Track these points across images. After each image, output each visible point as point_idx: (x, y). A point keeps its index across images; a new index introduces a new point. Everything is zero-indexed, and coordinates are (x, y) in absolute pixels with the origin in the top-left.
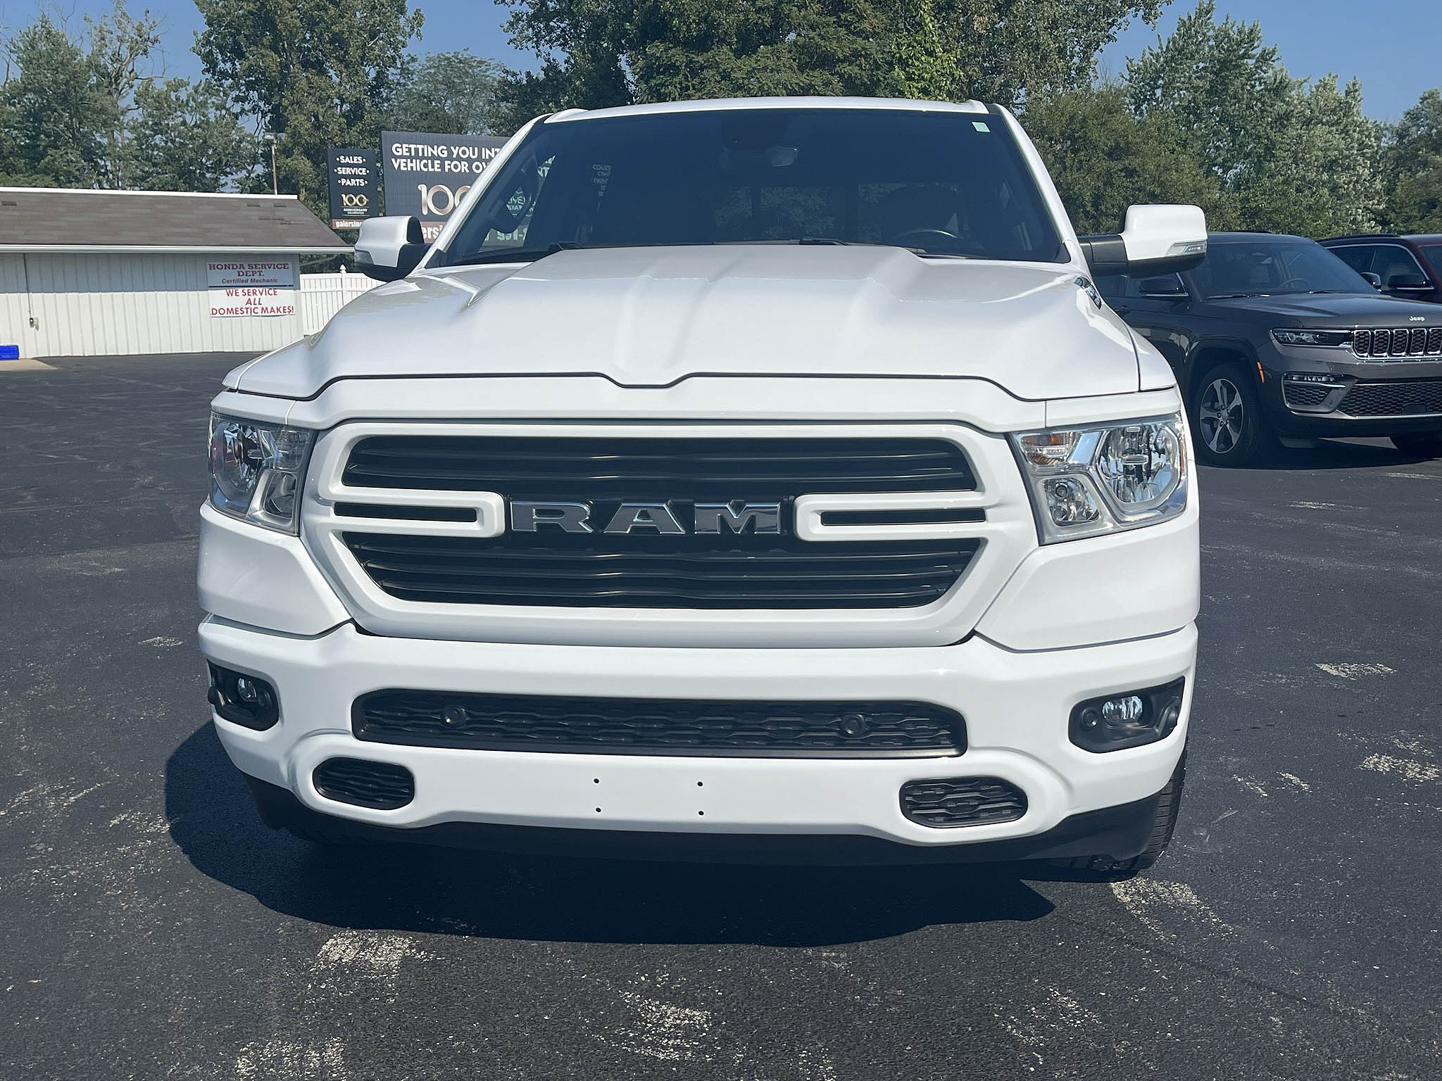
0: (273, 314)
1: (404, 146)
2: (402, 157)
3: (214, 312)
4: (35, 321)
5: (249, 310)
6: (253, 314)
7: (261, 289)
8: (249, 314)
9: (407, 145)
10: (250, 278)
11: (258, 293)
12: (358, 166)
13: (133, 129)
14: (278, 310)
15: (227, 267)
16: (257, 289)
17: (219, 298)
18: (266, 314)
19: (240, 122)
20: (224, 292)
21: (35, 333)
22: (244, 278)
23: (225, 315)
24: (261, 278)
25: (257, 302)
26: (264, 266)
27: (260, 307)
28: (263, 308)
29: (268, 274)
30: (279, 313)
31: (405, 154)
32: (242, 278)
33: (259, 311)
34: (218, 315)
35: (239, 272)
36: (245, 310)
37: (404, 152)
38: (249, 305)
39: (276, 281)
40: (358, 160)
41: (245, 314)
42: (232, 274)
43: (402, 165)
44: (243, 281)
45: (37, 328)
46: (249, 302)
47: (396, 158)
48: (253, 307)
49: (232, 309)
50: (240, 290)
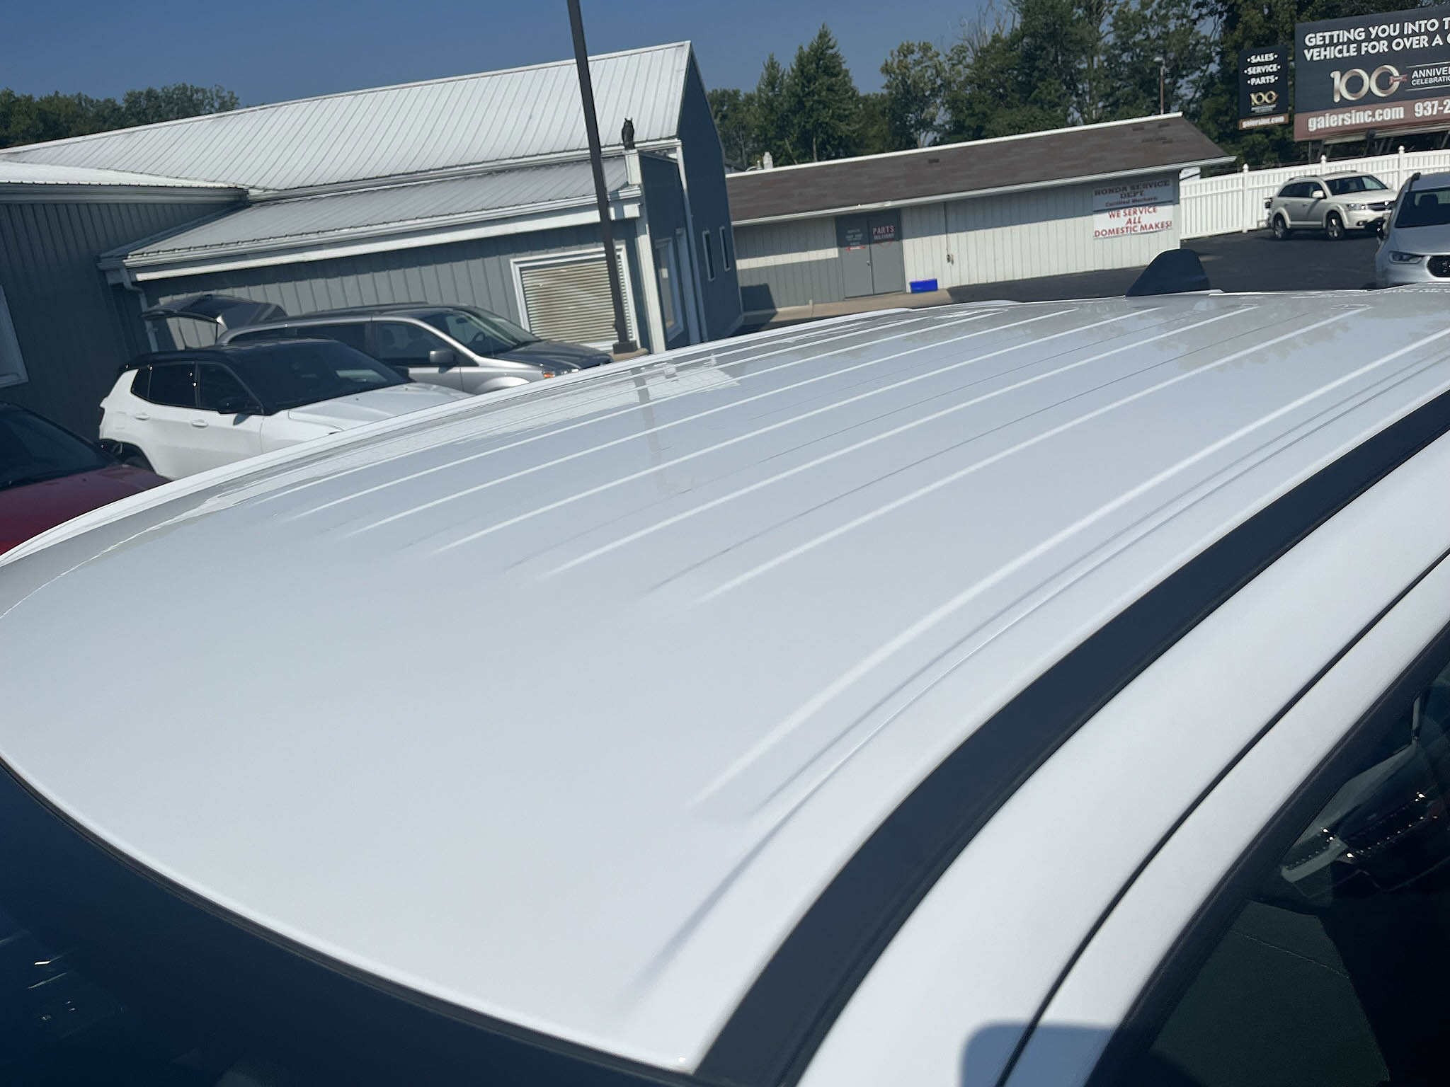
0: (1151, 230)
1: (1318, 35)
2: (1316, 46)
3: (1097, 234)
4: (951, 257)
5: (1130, 230)
6: (1133, 232)
7: (1141, 208)
8: (1129, 232)
9: (1321, 34)
10: (1131, 199)
11: (1138, 212)
12: (1268, 63)
13: (1106, 51)
14: (1157, 226)
15: (1111, 191)
16: (1137, 209)
17: (1102, 221)
18: (1145, 231)
19: (1197, 28)
20: (1107, 215)
21: (951, 267)
22: (1126, 200)
23: (1107, 236)
24: (1142, 197)
25: (1137, 221)
26: (1145, 186)
27: (1139, 225)
28: (1142, 226)
29: (1149, 192)
30: (1157, 229)
31: (1319, 43)
32: (1123, 200)
33: (1138, 229)
34: (1101, 236)
35: (1121, 195)
36: (1125, 230)
37: (1318, 41)
38: (1129, 225)
39: (1155, 198)
40: (1271, 57)
41: (1125, 233)
42: (1115, 197)
43: (1316, 54)
44: (1124, 203)
45: (953, 263)
46: (1130, 221)
47: (1309, 48)
48: (1133, 225)
49: (1113, 230)
50: (1122, 211)
